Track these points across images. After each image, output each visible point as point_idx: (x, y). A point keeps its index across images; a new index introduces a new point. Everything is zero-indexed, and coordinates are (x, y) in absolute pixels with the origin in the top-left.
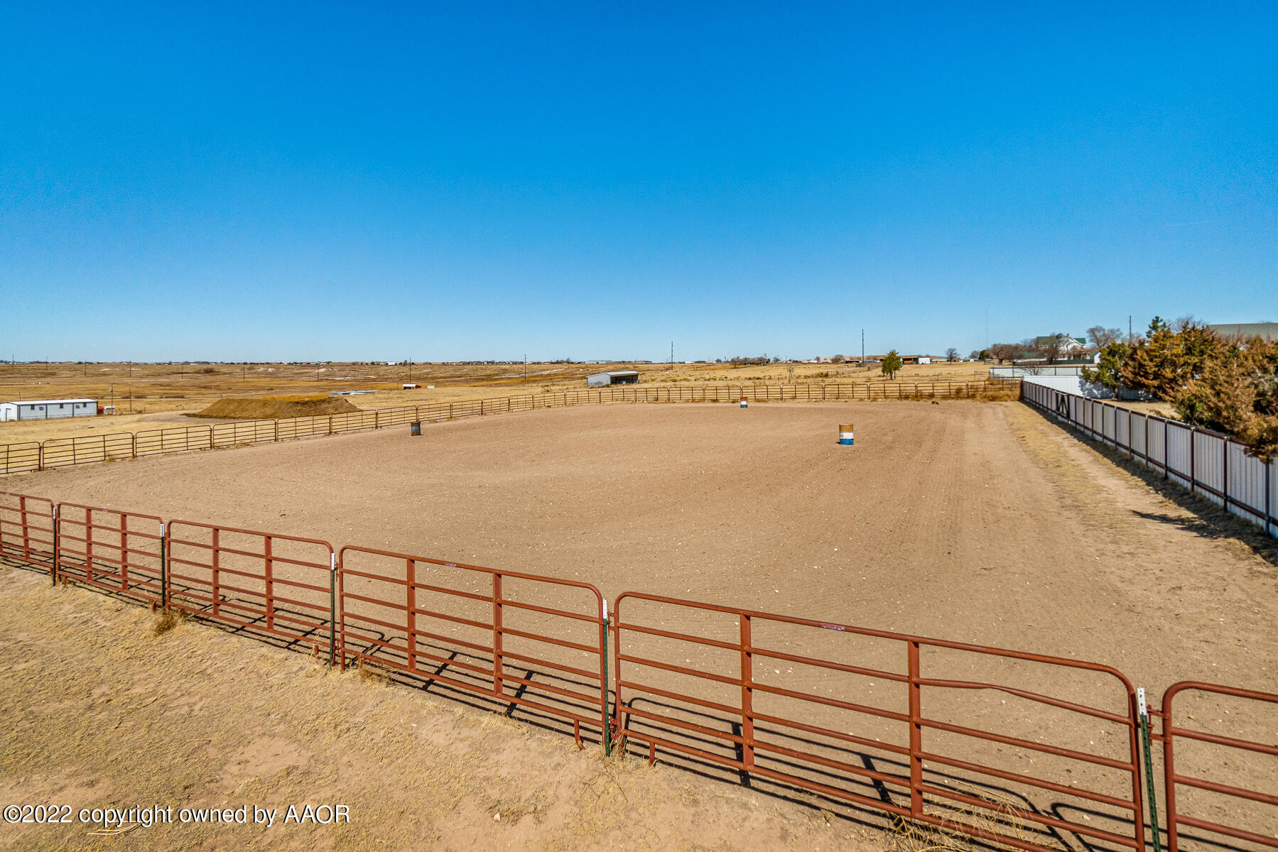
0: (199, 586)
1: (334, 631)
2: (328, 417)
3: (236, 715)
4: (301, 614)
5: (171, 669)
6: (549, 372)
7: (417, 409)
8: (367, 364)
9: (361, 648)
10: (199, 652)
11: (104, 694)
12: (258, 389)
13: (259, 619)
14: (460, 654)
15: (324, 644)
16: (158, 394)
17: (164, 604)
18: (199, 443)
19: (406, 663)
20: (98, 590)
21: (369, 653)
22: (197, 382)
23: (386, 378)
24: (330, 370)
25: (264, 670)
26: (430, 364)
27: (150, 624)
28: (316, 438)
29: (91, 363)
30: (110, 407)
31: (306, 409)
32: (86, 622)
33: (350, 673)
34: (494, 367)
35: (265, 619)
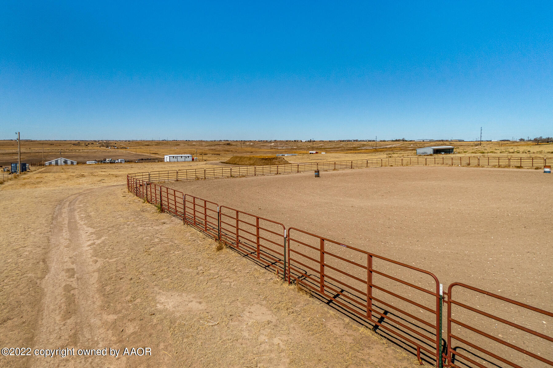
0: (230, 234)
1: (285, 266)
2: (276, 166)
3: (247, 292)
4: (269, 254)
5: (223, 266)
6: (391, 146)
7: (317, 164)
8: (292, 141)
9: (297, 276)
10: (232, 262)
11: (201, 270)
12: (247, 152)
13: (253, 253)
14: (346, 291)
15: (281, 270)
16: (211, 153)
17: (219, 239)
18: (226, 174)
19: (319, 289)
20: (197, 229)
21: (300, 279)
22: (224, 148)
23: (301, 148)
24: (276, 144)
25: (257, 275)
26: (323, 141)
27: (215, 246)
28: (271, 175)
29: (190, 141)
30: (196, 158)
31: (266, 162)
32: (194, 241)
33: (292, 286)
34: (358, 143)
35: (256, 253)
